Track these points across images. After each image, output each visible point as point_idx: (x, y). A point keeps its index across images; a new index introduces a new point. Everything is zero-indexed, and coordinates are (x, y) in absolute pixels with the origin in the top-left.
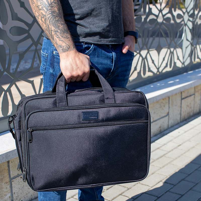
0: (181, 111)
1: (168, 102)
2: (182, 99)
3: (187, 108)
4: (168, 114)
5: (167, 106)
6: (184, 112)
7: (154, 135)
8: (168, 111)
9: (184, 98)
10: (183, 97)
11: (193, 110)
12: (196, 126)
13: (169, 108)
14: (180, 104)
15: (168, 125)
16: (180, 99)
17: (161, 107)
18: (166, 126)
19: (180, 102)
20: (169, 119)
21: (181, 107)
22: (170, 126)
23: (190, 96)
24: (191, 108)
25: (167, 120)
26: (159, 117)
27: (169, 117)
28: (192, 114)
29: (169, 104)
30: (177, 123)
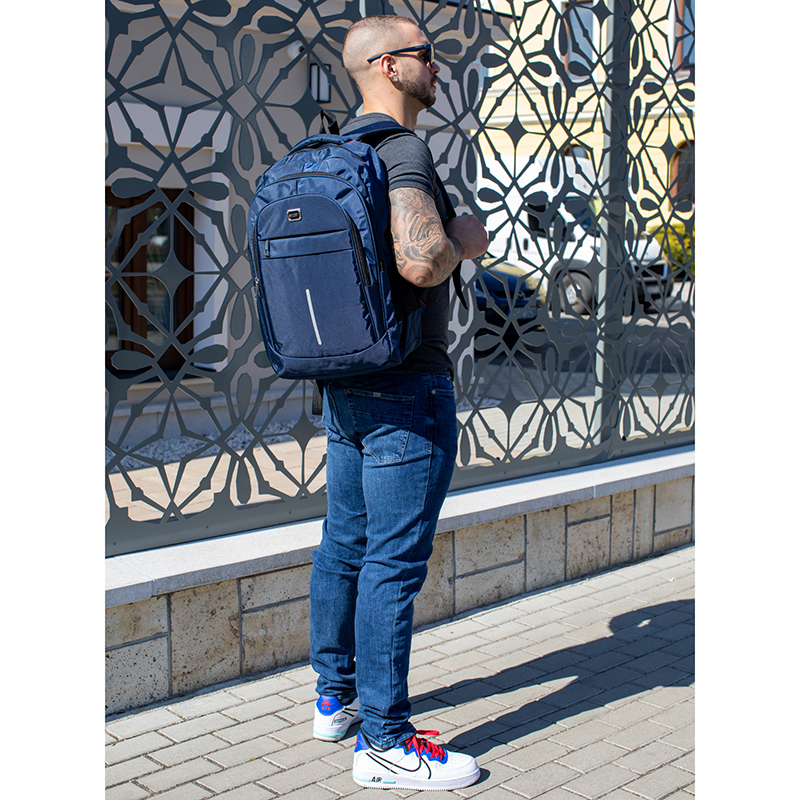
0: (566, 553)
1: (522, 528)
2: (568, 525)
3: (585, 547)
4: (523, 558)
5: (520, 538)
6: (575, 557)
7: (480, 603)
8: (522, 551)
9: (574, 523)
10: (570, 520)
11: (607, 553)
12: (599, 591)
13: (526, 543)
14: (562, 535)
15: (525, 584)
16: (563, 524)
17: (500, 538)
18: (516, 586)
19: (564, 532)
20: (525, 570)
21: (565, 543)
22: (529, 588)
23: (596, 518)
24: (599, 548)
25: (522, 571)
26: (493, 564)
27: (525, 564)
28: (603, 563)
29: (526, 534)
30: (553, 581)
